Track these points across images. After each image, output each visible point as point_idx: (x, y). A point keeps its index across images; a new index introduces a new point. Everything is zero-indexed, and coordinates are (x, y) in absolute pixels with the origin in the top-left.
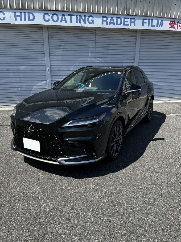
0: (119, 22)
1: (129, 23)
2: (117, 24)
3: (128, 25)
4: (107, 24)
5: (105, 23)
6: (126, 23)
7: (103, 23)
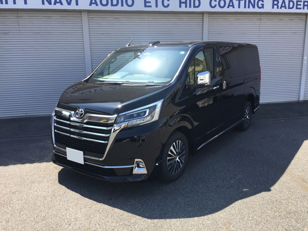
0: (291, 6)
1: (302, 6)
2: (289, 8)
3: (300, 8)
4: (278, 8)
5: (275, 7)
6: (299, 7)
7: (273, 8)
